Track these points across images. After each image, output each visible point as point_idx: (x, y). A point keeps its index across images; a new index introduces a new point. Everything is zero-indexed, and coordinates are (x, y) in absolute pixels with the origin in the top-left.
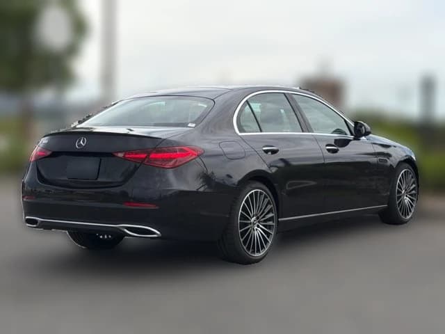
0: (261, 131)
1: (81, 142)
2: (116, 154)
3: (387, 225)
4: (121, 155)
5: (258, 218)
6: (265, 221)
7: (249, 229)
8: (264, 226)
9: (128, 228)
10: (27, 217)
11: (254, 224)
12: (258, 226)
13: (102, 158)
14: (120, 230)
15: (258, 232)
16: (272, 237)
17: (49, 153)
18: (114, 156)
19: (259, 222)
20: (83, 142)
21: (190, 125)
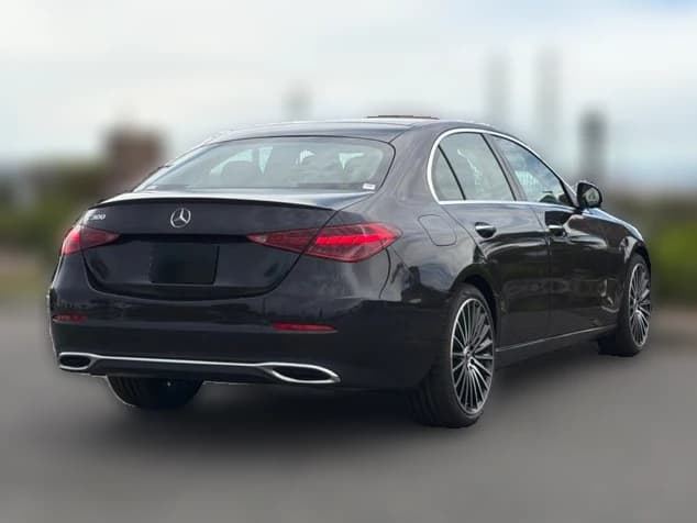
0: (465, 198)
1: (181, 217)
2: (251, 238)
3: (610, 357)
4: (262, 239)
5: (471, 348)
6: (480, 353)
7: (462, 367)
8: (479, 360)
9: (278, 369)
10: (63, 354)
11: (467, 358)
12: (472, 362)
13: (221, 246)
14: (264, 373)
15: (473, 371)
16: (490, 379)
17: (111, 237)
18: (250, 241)
19: (473, 355)
20: (186, 216)
21: (365, 186)
